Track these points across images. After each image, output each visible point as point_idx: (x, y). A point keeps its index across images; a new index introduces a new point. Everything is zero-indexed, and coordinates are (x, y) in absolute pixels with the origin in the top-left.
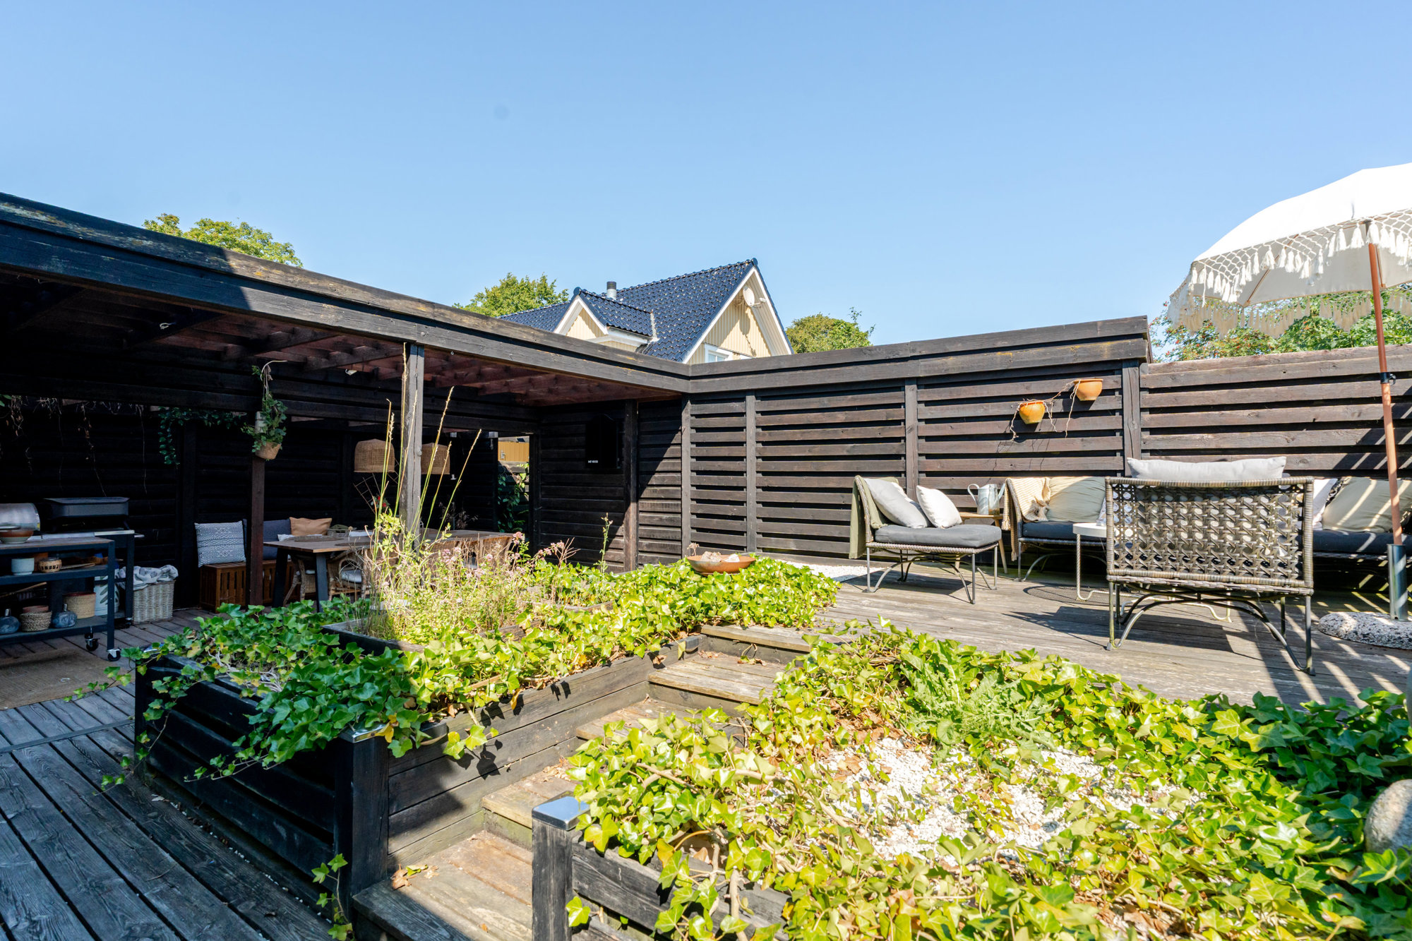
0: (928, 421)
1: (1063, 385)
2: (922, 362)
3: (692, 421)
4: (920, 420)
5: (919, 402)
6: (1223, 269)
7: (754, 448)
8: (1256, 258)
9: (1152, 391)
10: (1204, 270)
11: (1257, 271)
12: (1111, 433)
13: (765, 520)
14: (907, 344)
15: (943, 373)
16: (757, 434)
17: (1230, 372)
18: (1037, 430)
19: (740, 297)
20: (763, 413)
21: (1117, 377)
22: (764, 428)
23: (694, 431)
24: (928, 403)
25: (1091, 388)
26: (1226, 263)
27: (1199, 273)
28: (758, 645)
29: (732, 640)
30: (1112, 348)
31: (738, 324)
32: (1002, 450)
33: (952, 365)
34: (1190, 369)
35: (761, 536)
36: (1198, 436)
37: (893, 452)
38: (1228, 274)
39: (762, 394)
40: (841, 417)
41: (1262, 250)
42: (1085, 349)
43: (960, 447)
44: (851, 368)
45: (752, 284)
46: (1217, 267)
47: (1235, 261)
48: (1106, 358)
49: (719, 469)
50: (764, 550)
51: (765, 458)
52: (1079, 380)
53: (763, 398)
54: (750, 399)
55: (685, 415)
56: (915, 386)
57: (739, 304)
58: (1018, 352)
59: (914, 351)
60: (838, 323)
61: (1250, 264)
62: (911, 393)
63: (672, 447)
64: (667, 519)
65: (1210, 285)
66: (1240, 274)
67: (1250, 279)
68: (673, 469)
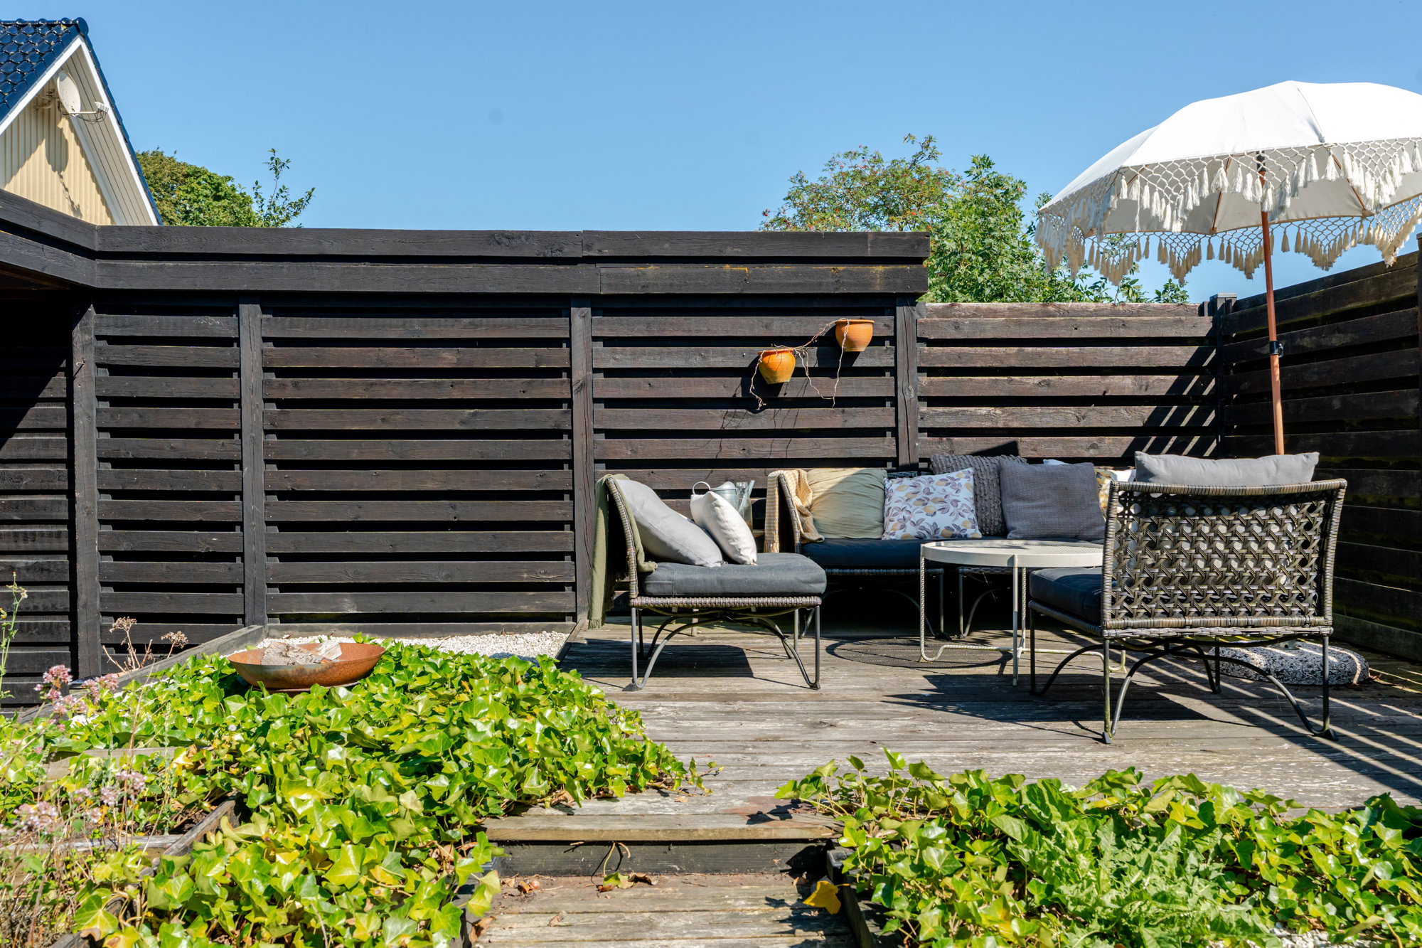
0: (609, 373)
1: (819, 326)
2: (604, 269)
3: (99, 351)
4: (596, 371)
5: (595, 339)
6: (1162, 185)
7: (259, 412)
8: (1206, 175)
9: (931, 343)
10: (1138, 181)
11: (1206, 192)
12: (878, 402)
13: (284, 557)
14: (577, 234)
15: (640, 291)
16: (265, 383)
17: (1019, 323)
18: (781, 395)
19: (51, 93)
20: (278, 342)
21: (888, 319)
22: (281, 373)
23: (104, 373)
24: (609, 342)
25: (860, 331)
26: (1167, 176)
27: (1130, 183)
28: (628, 843)
29: (567, 843)
30: (886, 275)
31: (42, 148)
32: (731, 424)
33: (653, 278)
34: (974, 315)
35: (276, 591)
36: (984, 410)
37: (548, 426)
38: (1168, 192)
39: (276, 303)
40: (448, 357)
41: (1213, 165)
42: (851, 273)
43: (663, 418)
44: (470, 266)
45: (74, 68)
46: (1154, 179)
47: (1179, 174)
48: (878, 289)
49: (172, 455)
50: (285, 619)
51: (283, 434)
52: (848, 319)
53: (277, 313)
54: (249, 311)
55: (81, 337)
56: (588, 310)
57: (49, 104)
58: (757, 267)
59: (589, 247)
60: (196, 173)
61: (1197, 181)
62: (580, 319)
63: (39, 407)
64: (28, 568)
65: (1146, 204)
66: (1185, 194)
67: (1198, 204)
68: (43, 454)
